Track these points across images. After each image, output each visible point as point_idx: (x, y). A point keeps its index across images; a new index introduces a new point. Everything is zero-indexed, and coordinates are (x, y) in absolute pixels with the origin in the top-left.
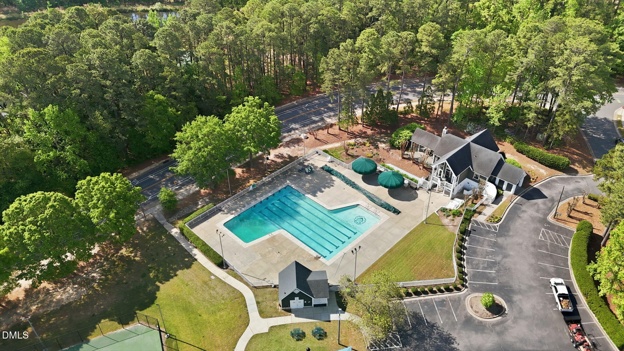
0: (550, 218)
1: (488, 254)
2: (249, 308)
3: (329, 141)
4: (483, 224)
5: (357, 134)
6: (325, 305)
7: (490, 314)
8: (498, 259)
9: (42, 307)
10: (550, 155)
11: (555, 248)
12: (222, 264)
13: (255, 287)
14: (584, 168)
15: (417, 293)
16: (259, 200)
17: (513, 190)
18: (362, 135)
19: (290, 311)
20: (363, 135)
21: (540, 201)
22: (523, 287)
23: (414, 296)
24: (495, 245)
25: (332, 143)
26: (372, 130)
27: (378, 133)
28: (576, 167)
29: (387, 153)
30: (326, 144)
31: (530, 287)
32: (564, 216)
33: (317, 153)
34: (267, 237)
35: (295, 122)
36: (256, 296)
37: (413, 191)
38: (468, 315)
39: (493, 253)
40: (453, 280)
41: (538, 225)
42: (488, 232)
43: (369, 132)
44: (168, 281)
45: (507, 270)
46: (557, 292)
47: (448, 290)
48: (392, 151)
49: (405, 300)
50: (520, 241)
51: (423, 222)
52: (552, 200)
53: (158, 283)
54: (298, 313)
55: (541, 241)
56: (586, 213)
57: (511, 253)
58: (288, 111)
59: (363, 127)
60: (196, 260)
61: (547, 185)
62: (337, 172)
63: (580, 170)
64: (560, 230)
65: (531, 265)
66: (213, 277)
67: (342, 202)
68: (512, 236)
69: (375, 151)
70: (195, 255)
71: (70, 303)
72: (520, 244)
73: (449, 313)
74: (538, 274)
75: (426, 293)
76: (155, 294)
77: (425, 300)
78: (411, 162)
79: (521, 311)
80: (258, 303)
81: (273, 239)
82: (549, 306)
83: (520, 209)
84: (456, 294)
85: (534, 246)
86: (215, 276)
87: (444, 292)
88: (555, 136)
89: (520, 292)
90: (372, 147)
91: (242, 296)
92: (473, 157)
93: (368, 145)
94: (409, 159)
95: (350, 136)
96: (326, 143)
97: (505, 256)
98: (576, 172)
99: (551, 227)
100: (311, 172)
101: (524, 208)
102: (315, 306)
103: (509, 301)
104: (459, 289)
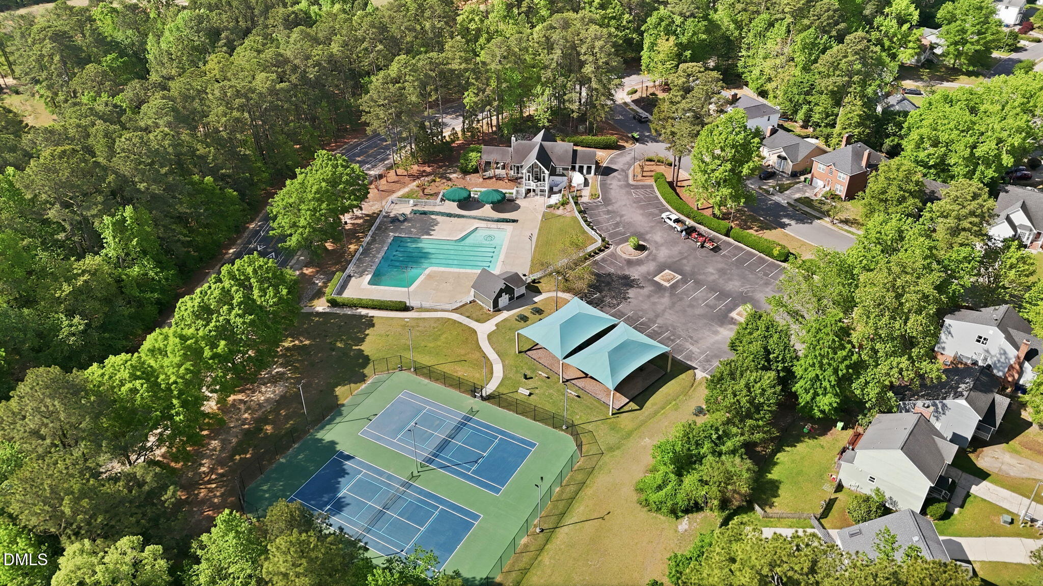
0: (631, 182)
1: (608, 220)
2: (464, 323)
3: (396, 189)
4: (589, 203)
5: (417, 174)
6: (523, 295)
7: (639, 252)
8: (618, 219)
10: (599, 138)
11: (649, 199)
12: (406, 308)
13: (455, 310)
14: (627, 142)
16: (380, 256)
17: (593, 171)
18: (422, 174)
19: (499, 310)
20: (425, 174)
21: (615, 174)
22: (647, 229)
24: (608, 212)
25: (399, 190)
26: (429, 167)
27: (437, 168)
28: (621, 143)
29: (464, 181)
31: (652, 227)
32: (640, 177)
33: (393, 203)
34: (422, 277)
36: (461, 314)
37: (513, 203)
38: (626, 259)
39: (611, 218)
40: (599, 243)
41: (627, 189)
42: (598, 206)
43: (428, 169)
44: (364, 341)
45: (629, 224)
46: (671, 220)
47: (601, 250)
48: (468, 177)
50: (624, 203)
51: (542, 220)
52: (623, 170)
53: (355, 347)
54: (508, 308)
55: (636, 198)
56: (651, 171)
57: (623, 213)
59: (418, 167)
60: (373, 317)
61: (612, 161)
62: (430, 212)
63: (625, 144)
64: (643, 187)
65: (642, 214)
66: (407, 320)
67: (461, 231)
68: (616, 202)
69: (450, 183)
70: (368, 314)
72: (625, 205)
73: (612, 263)
74: (651, 217)
78: (494, 179)
79: (656, 243)
80: (468, 317)
81: (429, 277)
82: (671, 232)
83: (606, 184)
84: (607, 251)
85: (634, 202)
86: (407, 318)
87: (599, 253)
88: (598, 119)
89: (647, 233)
90: (444, 181)
92: (550, 154)
93: (438, 180)
94: (490, 178)
95: (412, 179)
96: (394, 192)
97: (621, 216)
98: (624, 147)
99: (636, 187)
100: (406, 220)
101: (609, 182)
102: (517, 298)
103: (645, 240)
104: (608, 248)
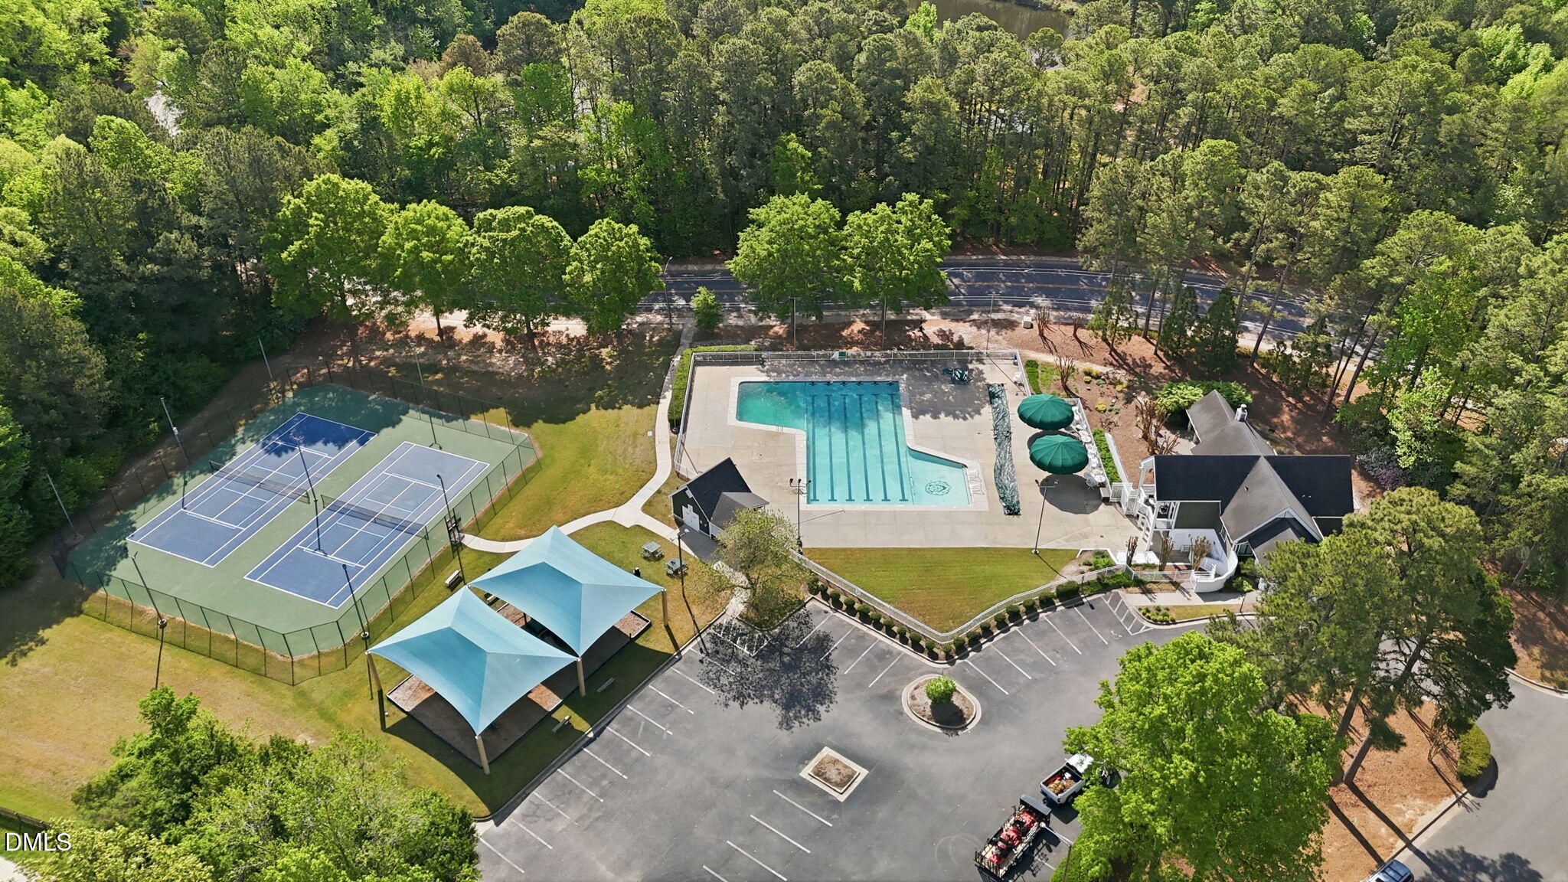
1: (1061, 650)
2: (641, 490)
3: (1059, 350)
4: (1123, 608)
5: (1130, 361)
7: (928, 711)
8: (1066, 667)
9: (471, 362)
13: (678, 474)
15: (865, 618)
16: (829, 377)
18: (1136, 367)
19: (680, 524)
20: (1138, 370)
23: (856, 619)
24: (1095, 647)
25: (1062, 355)
26: (1166, 367)
27: (1170, 378)
29: (1132, 417)
30: (1051, 352)
33: (1015, 359)
34: (773, 428)
35: (1049, 294)
36: (666, 483)
37: (1093, 501)
38: (898, 693)
39: (1070, 655)
42: (1114, 625)
44: (606, 409)
45: (1056, 690)
47: (916, 645)
49: (837, 614)
53: (593, 406)
58: (1062, 273)
59: (1156, 354)
60: (658, 403)
62: (1003, 403)
66: (650, 434)
69: (1120, 405)
70: (665, 397)
71: (497, 373)
75: (878, 626)
76: (578, 414)
77: (865, 633)
79: (986, 747)
80: (659, 492)
81: (776, 435)
84: (921, 659)
86: (654, 434)
87: (907, 644)
90: (1122, 395)
91: (653, 474)
92: (1243, 487)
93: (1122, 387)
95: (1111, 359)
100: (962, 383)
102: (713, 538)
103: (987, 722)
104: (934, 657)
